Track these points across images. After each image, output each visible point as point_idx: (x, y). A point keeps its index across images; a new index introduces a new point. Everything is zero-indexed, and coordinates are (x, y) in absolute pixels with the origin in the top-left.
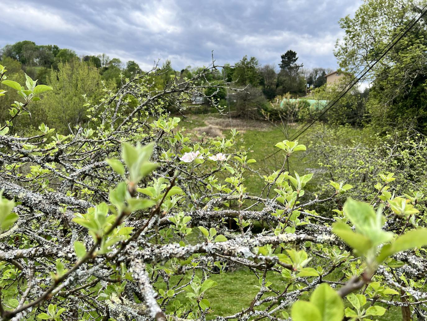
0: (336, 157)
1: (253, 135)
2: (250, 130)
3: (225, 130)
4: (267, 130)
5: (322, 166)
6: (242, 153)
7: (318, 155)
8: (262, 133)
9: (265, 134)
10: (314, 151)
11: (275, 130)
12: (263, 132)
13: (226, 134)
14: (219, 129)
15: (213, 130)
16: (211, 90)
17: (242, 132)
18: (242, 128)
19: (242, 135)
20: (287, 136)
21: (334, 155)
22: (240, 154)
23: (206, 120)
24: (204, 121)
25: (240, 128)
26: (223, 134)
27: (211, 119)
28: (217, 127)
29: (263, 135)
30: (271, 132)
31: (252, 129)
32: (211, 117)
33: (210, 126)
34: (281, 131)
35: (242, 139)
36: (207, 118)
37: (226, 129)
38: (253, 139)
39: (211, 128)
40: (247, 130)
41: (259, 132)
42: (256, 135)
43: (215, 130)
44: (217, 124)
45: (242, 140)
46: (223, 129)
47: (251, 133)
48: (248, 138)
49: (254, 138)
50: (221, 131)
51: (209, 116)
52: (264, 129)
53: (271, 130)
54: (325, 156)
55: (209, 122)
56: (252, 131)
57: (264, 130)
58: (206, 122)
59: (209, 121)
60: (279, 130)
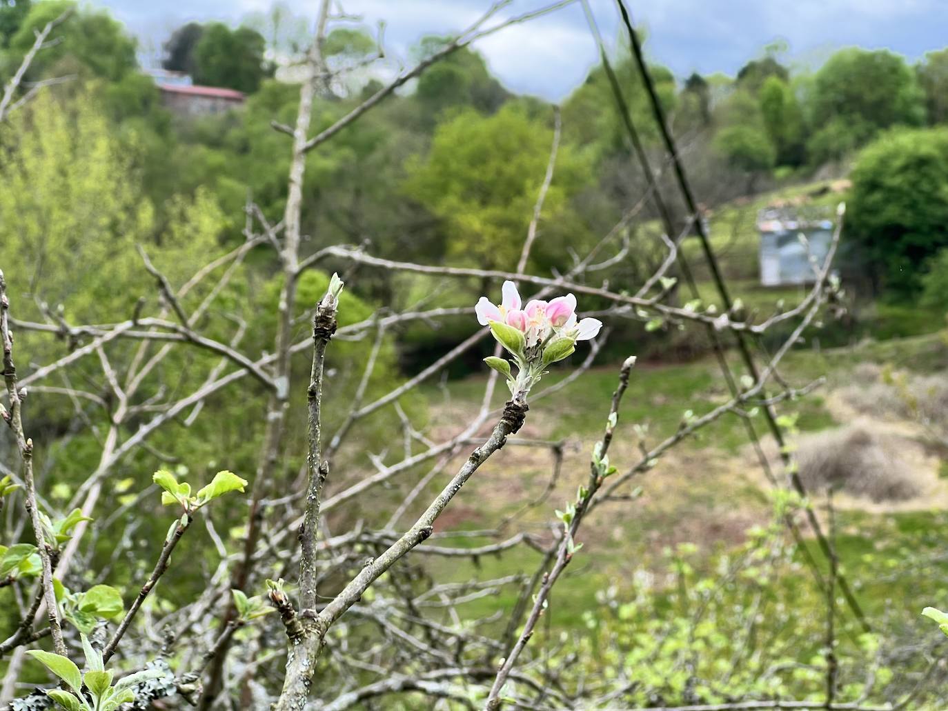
14: (920, 441)
15: (875, 456)
16: (877, 196)
23: (835, 385)
24: (820, 393)
27: (871, 379)
28: (906, 430)
32: (873, 368)
33: (863, 423)
36: (841, 373)
39: (862, 441)
43: (892, 454)
44: (905, 412)
50: (935, 461)
51: (856, 360)
55: (851, 401)
58: (835, 402)
59: (855, 390)
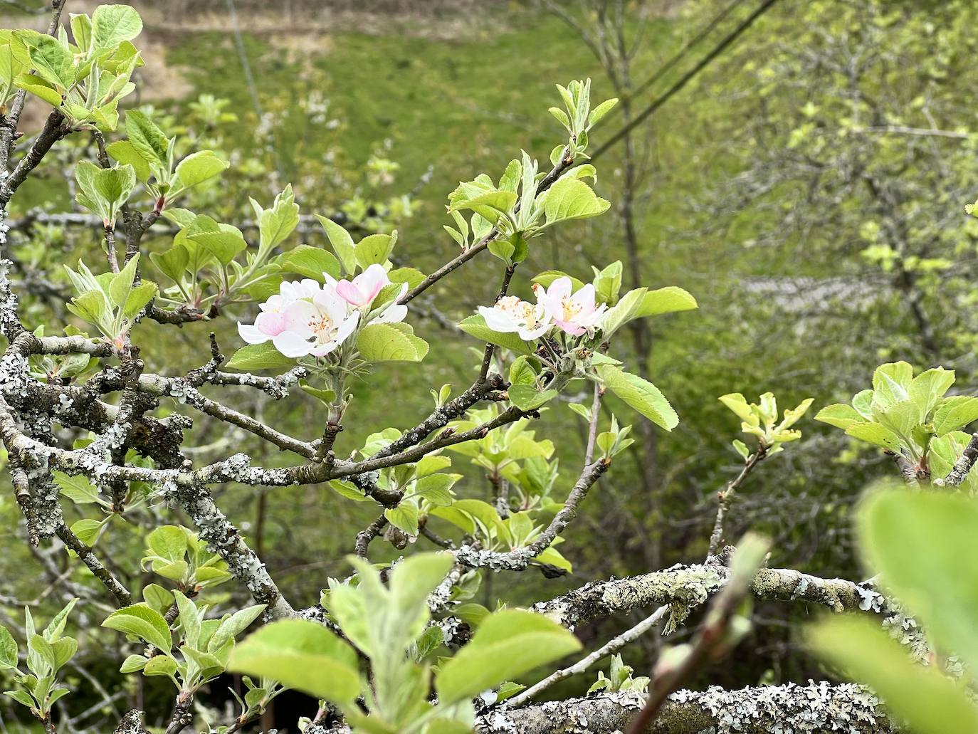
0: (945, 197)
1: (387, 70)
2: (358, 34)
3: (189, 36)
4: (469, 33)
5: (888, 265)
6: (380, 208)
7: (829, 189)
8: (443, 53)
9: (461, 57)
10: (803, 167)
11: (531, 28)
12: (453, 44)
13: (194, 61)
17: (308, 44)
18: (301, 22)
19: (309, 71)
20: (619, 66)
21: (932, 184)
22: (372, 213)
25: (286, 21)
26: (170, 62)
29: (452, 66)
30: (503, 43)
31: (372, 23)
34: (578, 35)
35: (316, 95)
37: (187, 26)
38: (383, 96)
40: (336, 32)
41: (420, 47)
42: (404, 65)
45: (314, 105)
46: (172, 26)
47: (368, 51)
48: (350, 92)
49: (393, 87)
52: (458, 24)
53: (502, 29)
54: (875, 192)
56: (372, 38)
57: (455, 28)
60: (557, 24)
